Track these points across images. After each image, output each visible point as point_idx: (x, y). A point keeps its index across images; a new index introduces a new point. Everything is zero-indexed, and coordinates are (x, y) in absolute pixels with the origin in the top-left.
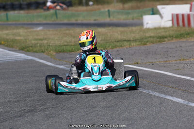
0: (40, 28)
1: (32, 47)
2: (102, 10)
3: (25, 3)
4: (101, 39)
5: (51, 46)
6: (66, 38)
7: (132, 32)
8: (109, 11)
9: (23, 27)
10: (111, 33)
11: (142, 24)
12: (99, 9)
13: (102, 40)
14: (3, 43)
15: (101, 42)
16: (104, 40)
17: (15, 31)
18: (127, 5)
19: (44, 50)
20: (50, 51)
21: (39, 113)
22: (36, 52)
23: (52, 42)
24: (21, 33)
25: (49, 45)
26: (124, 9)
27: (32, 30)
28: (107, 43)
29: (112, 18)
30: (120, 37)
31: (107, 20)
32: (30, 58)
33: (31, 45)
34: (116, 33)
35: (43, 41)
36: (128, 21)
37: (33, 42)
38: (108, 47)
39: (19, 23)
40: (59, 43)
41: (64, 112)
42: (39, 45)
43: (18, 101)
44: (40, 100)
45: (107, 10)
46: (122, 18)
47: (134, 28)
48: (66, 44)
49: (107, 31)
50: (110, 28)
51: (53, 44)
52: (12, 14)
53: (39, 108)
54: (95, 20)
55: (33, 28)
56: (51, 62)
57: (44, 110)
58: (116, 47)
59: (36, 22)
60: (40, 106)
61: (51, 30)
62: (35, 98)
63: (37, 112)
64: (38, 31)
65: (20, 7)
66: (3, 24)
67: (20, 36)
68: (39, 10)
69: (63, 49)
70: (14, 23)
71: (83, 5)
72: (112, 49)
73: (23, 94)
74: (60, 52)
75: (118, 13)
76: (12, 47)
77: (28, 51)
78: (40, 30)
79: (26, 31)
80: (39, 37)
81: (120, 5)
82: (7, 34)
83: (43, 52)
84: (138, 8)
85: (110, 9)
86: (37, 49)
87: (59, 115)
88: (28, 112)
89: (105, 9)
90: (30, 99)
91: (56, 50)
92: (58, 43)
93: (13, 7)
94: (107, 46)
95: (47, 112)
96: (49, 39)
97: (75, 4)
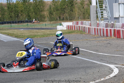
0: (22, 30)
2: (43, 24)
3: (17, 21)
6: (31, 33)
7: (53, 31)
9: (16, 29)
10: (46, 32)
11: (57, 29)
12: (42, 23)
13: (43, 34)
14: (9, 35)
17: (14, 31)
18: (52, 22)
22: (21, 38)
24: (16, 31)
25: (25, 36)
26: (50, 23)
28: (45, 35)
29: (46, 26)
30: (49, 33)
31: (45, 27)
32: (18, 40)
34: (48, 32)
36: (52, 28)
37: (20, 34)
46: (50, 27)
47: (54, 30)
48: (31, 35)
50: (46, 30)
52: (13, 25)
54: (41, 27)
58: (47, 36)
59: (21, 27)
61: (26, 30)
65: (16, 23)
66: (10, 28)
67: (15, 32)
68: (22, 24)
70: (13, 28)
75: (49, 25)
76: (12, 36)
77: (18, 37)
80: (22, 33)
81: (50, 22)
82: (11, 32)
83: (23, 38)
84: (56, 23)
85: (46, 24)
89: (44, 23)
92: (28, 35)
93: (13, 23)
96: (25, 33)
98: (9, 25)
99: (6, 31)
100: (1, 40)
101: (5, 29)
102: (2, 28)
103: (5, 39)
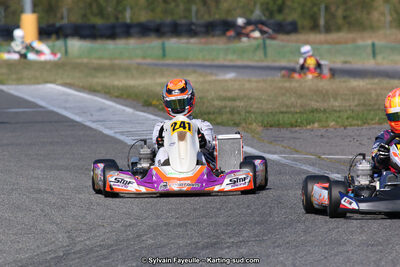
0: (230, 76)
1: (214, 113)
2: (360, 43)
3: (202, 21)
4: (356, 103)
5: (254, 113)
6: (284, 98)
8: (373, 45)
9: (195, 72)
10: (378, 91)
12: (354, 40)
13: (358, 105)
14: (154, 102)
15: (357, 109)
16: (364, 105)
19: (237, 121)
20: (251, 124)
21: (227, 250)
23: (255, 106)
25: (250, 112)
27: (214, 78)
28: (370, 110)
29: (379, 58)
31: (370, 64)
33: (212, 110)
35: (238, 103)
37: (216, 103)
38: (372, 120)
39: (188, 62)
40: (270, 106)
41: (277, 250)
42: (228, 109)
43: (184, 224)
44: (228, 225)
45: (369, 42)
48: (284, 109)
49: (369, 86)
50: (376, 80)
51: (257, 108)
52: (173, 43)
53: (228, 240)
54: (346, 62)
55: (216, 75)
56: (252, 147)
57: (238, 245)
59: (221, 61)
60: (230, 238)
61: (254, 79)
62: (220, 220)
63: (222, 249)
64: (226, 81)
66: (156, 65)
69: (278, 121)
70: (177, 62)
71: (320, 32)
72: (381, 124)
73: (195, 210)
74: (271, 126)
75: (393, 48)
78: (231, 80)
79: (201, 79)
81: (397, 34)
83: (237, 125)
85: (377, 42)
86: (225, 117)
87: (268, 256)
88: (205, 247)
89: (366, 41)
90: (209, 221)
91: (262, 122)
92: (267, 107)
93: (176, 30)
94: (371, 116)
95: (244, 251)
96: (250, 98)
97: (303, 28)
98: (153, 44)
99: (132, 82)
100: (107, 132)
101: (127, 69)
102: (106, 62)
103: (127, 128)
